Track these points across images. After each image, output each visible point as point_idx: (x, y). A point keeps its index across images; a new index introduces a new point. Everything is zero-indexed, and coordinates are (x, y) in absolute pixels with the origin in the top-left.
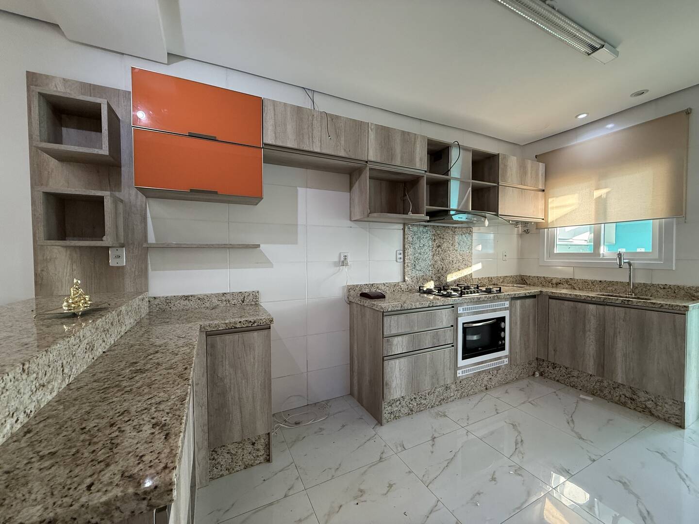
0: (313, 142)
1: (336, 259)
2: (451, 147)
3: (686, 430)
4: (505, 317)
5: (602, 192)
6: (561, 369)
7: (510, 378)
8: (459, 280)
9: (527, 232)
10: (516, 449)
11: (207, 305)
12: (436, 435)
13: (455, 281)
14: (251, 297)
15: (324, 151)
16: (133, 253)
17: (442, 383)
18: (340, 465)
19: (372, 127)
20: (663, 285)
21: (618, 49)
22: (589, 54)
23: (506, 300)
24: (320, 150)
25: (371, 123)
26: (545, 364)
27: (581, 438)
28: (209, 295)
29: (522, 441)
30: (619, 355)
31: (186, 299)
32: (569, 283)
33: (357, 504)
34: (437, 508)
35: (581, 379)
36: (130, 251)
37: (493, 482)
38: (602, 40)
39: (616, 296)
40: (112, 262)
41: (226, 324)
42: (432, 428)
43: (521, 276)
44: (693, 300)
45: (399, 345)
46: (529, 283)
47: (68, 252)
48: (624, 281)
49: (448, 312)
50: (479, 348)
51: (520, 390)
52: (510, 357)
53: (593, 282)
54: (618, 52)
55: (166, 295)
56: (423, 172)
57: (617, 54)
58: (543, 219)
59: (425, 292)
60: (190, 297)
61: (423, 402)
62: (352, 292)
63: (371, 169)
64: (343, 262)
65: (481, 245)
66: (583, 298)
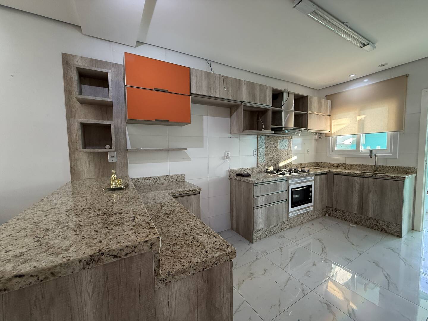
0: (215, 92)
1: (223, 156)
2: (284, 92)
3: (402, 239)
4: (312, 185)
5: (362, 117)
6: (340, 211)
7: (314, 217)
8: (286, 165)
9: (320, 138)
10: (323, 251)
11: (158, 183)
12: (282, 246)
13: (283, 166)
14: (181, 177)
15: (221, 97)
16: (120, 154)
17: (281, 220)
18: (237, 263)
19: (245, 83)
20: (392, 166)
21: (375, 45)
22: (361, 47)
23: (312, 176)
24: (219, 96)
25: (245, 81)
26: (331, 209)
27: (353, 244)
28: (159, 177)
29: (325, 247)
30: (370, 203)
31: (148, 179)
32: (343, 166)
33: (251, 279)
34: (290, 279)
35: (350, 216)
36: (118, 154)
37: (315, 266)
38: (368, 40)
39: (368, 173)
40: (110, 160)
41: (179, 192)
42: (279, 243)
43: (316, 162)
44: (407, 174)
45: (261, 201)
46: (321, 166)
47: (87, 155)
48: (372, 165)
49: (284, 183)
50: (299, 201)
51: (319, 223)
52: (314, 206)
53: (356, 165)
54: (375, 46)
55: (137, 177)
56: (270, 107)
57: (375, 47)
58: (330, 131)
59: (269, 173)
60: (150, 178)
61: (272, 230)
62: (232, 173)
63: (244, 106)
64: (227, 157)
65: (296, 146)
66: (352, 174)
